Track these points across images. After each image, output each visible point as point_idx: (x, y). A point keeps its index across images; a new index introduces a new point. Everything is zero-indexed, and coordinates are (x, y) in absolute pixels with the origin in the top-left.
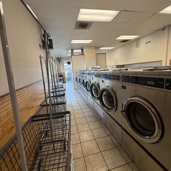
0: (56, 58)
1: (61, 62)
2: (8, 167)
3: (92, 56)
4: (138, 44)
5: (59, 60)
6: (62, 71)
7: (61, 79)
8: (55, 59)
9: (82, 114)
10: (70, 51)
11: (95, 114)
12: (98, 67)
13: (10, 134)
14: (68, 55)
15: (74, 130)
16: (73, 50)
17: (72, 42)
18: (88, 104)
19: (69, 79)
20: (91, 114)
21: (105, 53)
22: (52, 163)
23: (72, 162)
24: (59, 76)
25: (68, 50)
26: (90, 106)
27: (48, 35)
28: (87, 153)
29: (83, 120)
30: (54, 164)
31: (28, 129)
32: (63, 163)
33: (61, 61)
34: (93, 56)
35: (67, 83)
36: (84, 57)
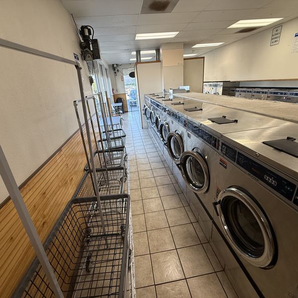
0: (109, 65)
1: (118, 74)
2: (45, 281)
3: (177, 64)
4: (276, 38)
5: (115, 68)
6: (121, 92)
7: (119, 106)
8: (107, 68)
9: (153, 180)
10: (135, 53)
11: (174, 182)
12: (187, 88)
13: (41, 234)
14: (131, 60)
15: (138, 208)
16: (140, 51)
17: (137, 38)
18: (163, 160)
19: (134, 105)
20: (167, 180)
21: (204, 58)
22: (105, 258)
23: (133, 260)
24: (116, 100)
25: (130, 51)
26: (166, 166)
27: (90, 29)
28: (155, 249)
29: (153, 191)
30: (108, 261)
31: (70, 217)
32: (119, 259)
33: (118, 70)
34: (179, 64)
35: (129, 114)
36: (162, 65)
